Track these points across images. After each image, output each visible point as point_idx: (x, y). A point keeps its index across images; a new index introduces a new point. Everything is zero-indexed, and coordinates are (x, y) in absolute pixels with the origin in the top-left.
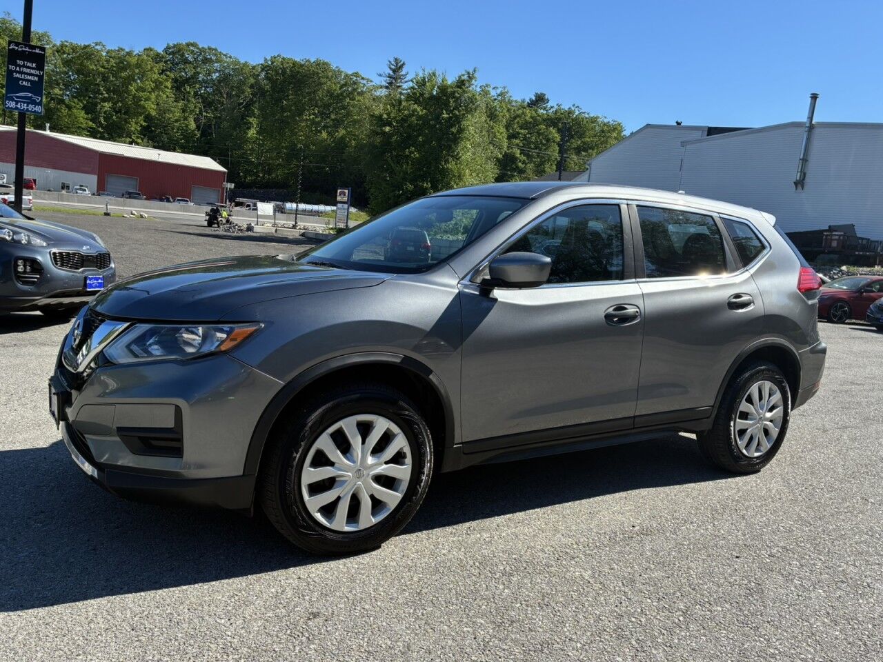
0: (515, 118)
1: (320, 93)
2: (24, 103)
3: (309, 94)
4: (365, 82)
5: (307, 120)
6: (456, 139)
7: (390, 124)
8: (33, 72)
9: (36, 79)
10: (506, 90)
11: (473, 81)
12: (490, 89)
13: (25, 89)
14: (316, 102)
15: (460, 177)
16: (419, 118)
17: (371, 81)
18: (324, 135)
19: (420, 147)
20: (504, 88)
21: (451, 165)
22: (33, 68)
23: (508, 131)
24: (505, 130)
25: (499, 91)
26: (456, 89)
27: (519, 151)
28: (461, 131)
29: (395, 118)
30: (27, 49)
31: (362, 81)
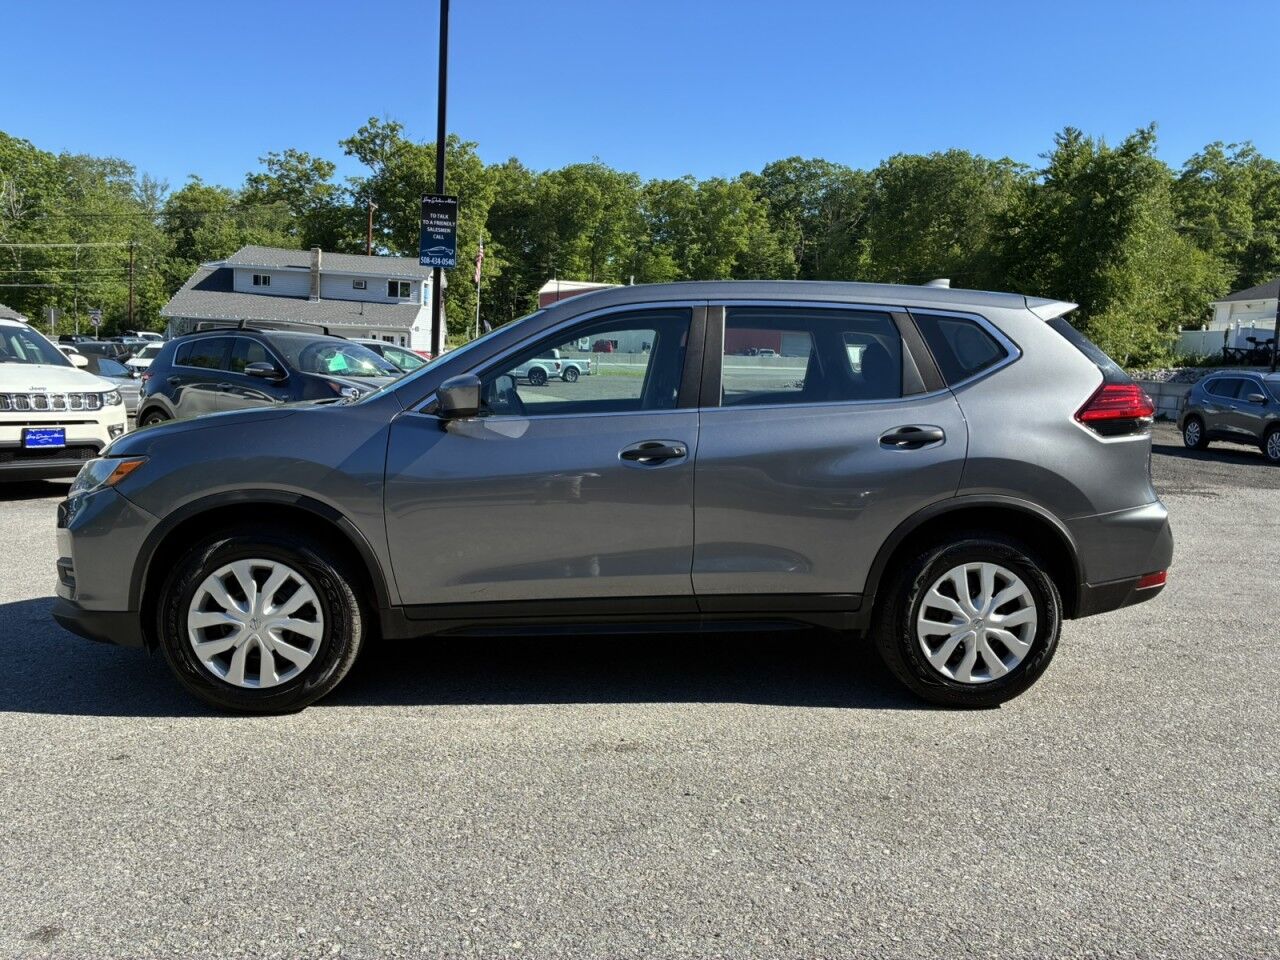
0: (1269, 187)
1: (953, 195)
2: (438, 257)
3: (938, 197)
4: (1018, 169)
5: (934, 233)
6: (1120, 231)
7: (1017, 224)
8: (445, 223)
9: (449, 231)
10: (1250, 147)
11: (1150, 143)
12: (1223, 149)
13: (438, 243)
14: (948, 207)
15: (1127, 288)
16: (1065, 209)
17: (1027, 167)
18: (957, 250)
19: (1064, 251)
20: (1248, 144)
21: (1112, 272)
22: (445, 220)
23: (1255, 208)
24: (1250, 208)
25: (1238, 150)
26: (1121, 158)
27: (1275, 238)
28: (1128, 220)
29: (1023, 214)
30: (440, 201)
31: (1014, 169)
